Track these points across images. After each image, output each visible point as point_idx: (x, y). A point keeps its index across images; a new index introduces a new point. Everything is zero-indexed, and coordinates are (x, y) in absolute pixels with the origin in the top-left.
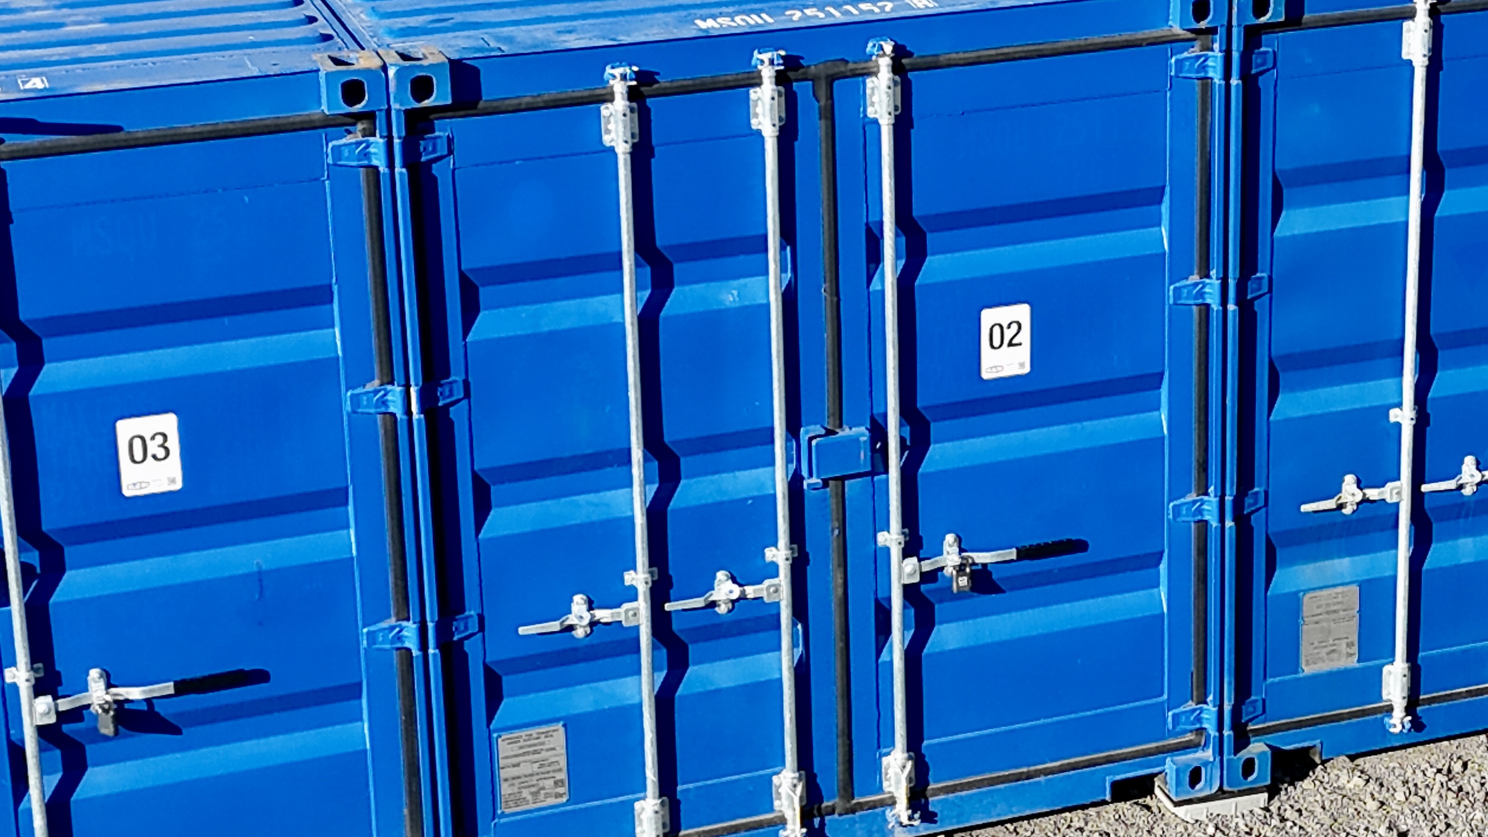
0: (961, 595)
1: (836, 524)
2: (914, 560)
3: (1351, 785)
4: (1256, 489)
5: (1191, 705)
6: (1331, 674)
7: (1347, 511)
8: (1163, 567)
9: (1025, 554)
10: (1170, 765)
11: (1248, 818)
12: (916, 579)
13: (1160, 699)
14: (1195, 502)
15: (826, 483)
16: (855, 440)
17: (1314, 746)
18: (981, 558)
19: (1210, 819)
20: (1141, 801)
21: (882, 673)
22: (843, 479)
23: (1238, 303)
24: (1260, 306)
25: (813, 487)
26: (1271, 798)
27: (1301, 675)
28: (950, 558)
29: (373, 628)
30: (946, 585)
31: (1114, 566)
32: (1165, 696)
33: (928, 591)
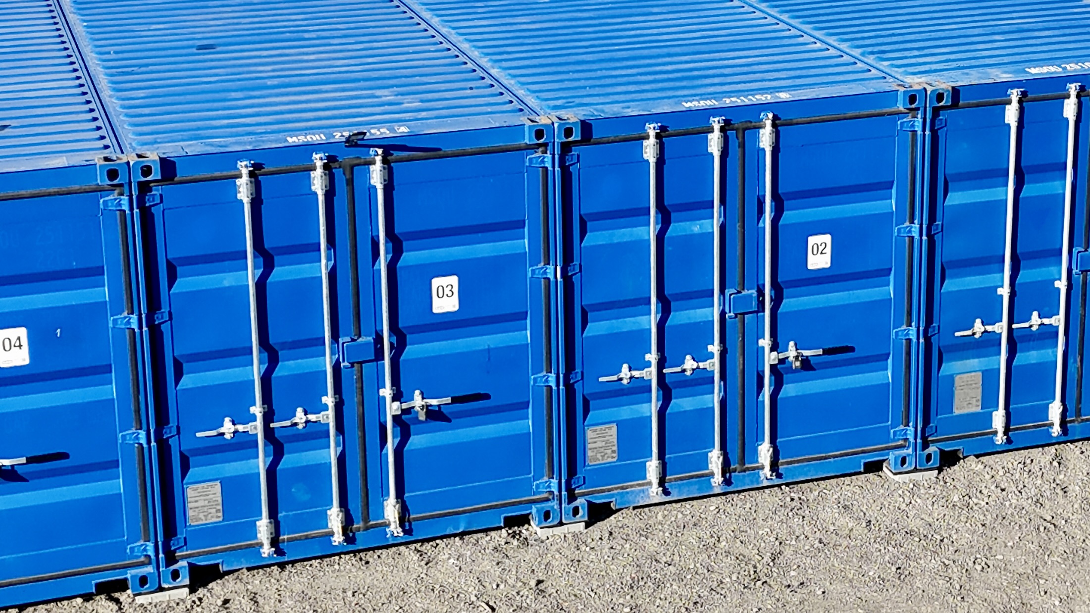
0: (796, 370)
1: (740, 335)
2: (775, 353)
3: (977, 469)
4: (934, 325)
5: (902, 427)
6: (968, 415)
7: (977, 336)
8: (890, 361)
9: (827, 352)
10: (892, 456)
11: (929, 482)
12: (776, 362)
13: (887, 424)
14: (905, 330)
15: (736, 315)
16: (750, 296)
17: (959, 450)
18: (806, 353)
19: (910, 481)
20: (877, 473)
21: (759, 406)
22: (744, 314)
23: (927, 235)
24: (938, 238)
25: (730, 318)
26: (939, 473)
27: (954, 414)
28: (791, 353)
29: (536, 376)
30: (789, 365)
31: (867, 360)
32: (890, 423)
33: (782, 368)
